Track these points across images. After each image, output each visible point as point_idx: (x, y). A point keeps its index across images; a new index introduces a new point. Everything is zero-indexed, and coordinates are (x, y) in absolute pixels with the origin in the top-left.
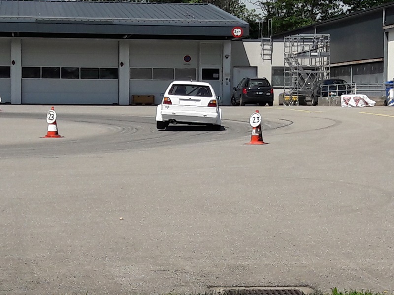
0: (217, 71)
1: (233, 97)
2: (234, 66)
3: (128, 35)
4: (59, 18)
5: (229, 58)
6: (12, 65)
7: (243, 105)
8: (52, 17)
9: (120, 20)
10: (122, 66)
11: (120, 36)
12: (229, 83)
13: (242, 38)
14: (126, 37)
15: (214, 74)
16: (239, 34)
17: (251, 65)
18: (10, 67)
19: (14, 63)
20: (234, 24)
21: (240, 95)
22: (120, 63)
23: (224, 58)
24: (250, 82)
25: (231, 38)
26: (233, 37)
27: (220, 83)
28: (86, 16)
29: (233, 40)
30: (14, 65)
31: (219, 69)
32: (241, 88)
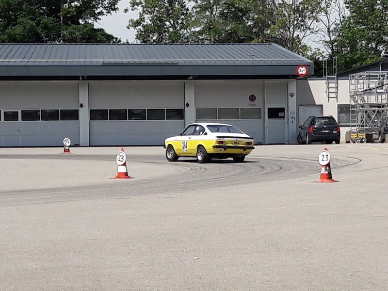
0: (282, 110)
1: (299, 135)
2: (299, 105)
3: (193, 76)
4: (125, 60)
5: (295, 96)
6: (80, 107)
7: (310, 143)
8: (118, 60)
9: (185, 62)
10: (187, 107)
11: (185, 77)
12: (295, 122)
13: (306, 77)
14: (191, 77)
15: (279, 113)
16: (304, 73)
17: (317, 104)
18: (78, 110)
19: (81, 106)
20: (298, 63)
21: (307, 134)
22: (186, 104)
23: (290, 97)
24: (316, 120)
25: (296, 76)
26: (298, 75)
27: (286, 122)
28: (151, 58)
29: (298, 78)
30: (82, 107)
31: (284, 108)
32: (307, 126)
